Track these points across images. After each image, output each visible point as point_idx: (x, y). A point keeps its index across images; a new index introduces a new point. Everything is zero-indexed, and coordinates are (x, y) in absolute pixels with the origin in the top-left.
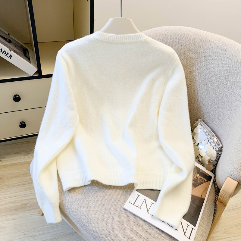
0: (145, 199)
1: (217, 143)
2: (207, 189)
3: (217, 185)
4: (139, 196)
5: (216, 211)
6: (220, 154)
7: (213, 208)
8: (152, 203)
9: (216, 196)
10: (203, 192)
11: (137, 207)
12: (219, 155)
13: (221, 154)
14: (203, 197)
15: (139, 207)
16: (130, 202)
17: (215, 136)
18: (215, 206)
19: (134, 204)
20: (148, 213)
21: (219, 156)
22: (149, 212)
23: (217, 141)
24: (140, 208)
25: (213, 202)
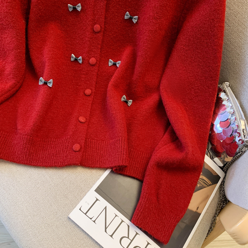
0: (106, 208)
1: (243, 132)
2: (207, 197)
3: (224, 190)
4: (97, 200)
5: (212, 230)
6: (243, 150)
7: (210, 225)
8: (116, 216)
9: (218, 207)
10: (201, 202)
11: (91, 219)
12: (242, 152)
13: (245, 152)
14: (199, 211)
15: (93, 219)
16: (80, 209)
17: (244, 118)
18: (212, 224)
19: (85, 214)
20: (106, 231)
21: (241, 154)
22: (107, 229)
23: (244, 128)
24: (94, 221)
25: (212, 217)
